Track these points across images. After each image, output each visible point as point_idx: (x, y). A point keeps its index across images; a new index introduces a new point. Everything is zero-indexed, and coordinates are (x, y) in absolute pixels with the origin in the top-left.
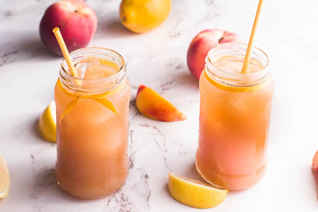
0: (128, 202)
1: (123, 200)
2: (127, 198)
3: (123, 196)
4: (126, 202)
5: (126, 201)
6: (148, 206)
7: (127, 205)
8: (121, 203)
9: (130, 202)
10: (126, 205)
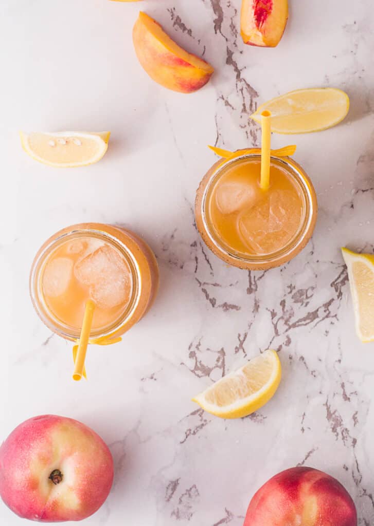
0: (245, 130)
1: (253, 134)
2: (248, 137)
3: (253, 142)
4: (248, 129)
5: (249, 132)
6: (216, 124)
7: (247, 124)
8: (255, 127)
9: (243, 129)
10: (249, 124)
